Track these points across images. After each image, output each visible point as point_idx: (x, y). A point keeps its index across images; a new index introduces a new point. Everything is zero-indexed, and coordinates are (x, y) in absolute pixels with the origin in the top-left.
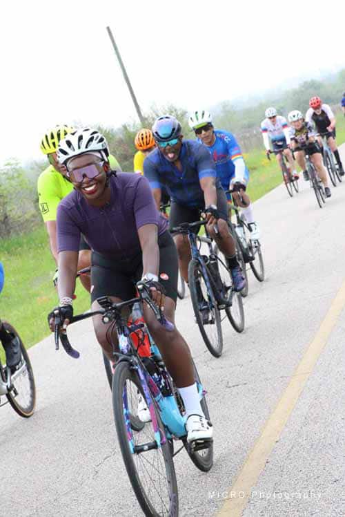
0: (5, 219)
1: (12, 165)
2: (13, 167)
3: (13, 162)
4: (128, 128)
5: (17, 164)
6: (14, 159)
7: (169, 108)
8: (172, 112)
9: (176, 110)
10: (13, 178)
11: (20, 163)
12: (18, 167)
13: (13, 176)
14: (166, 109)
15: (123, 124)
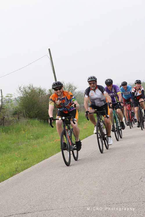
0: (4, 118)
1: (9, 97)
2: (9, 98)
3: (10, 96)
4: (51, 91)
5: (11, 97)
6: (10, 95)
7: (69, 86)
8: (71, 87)
9: (72, 87)
10: (8, 102)
11: (12, 97)
12: (11, 98)
13: (9, 101)
14: (68, 86)
15: (50, 89)
